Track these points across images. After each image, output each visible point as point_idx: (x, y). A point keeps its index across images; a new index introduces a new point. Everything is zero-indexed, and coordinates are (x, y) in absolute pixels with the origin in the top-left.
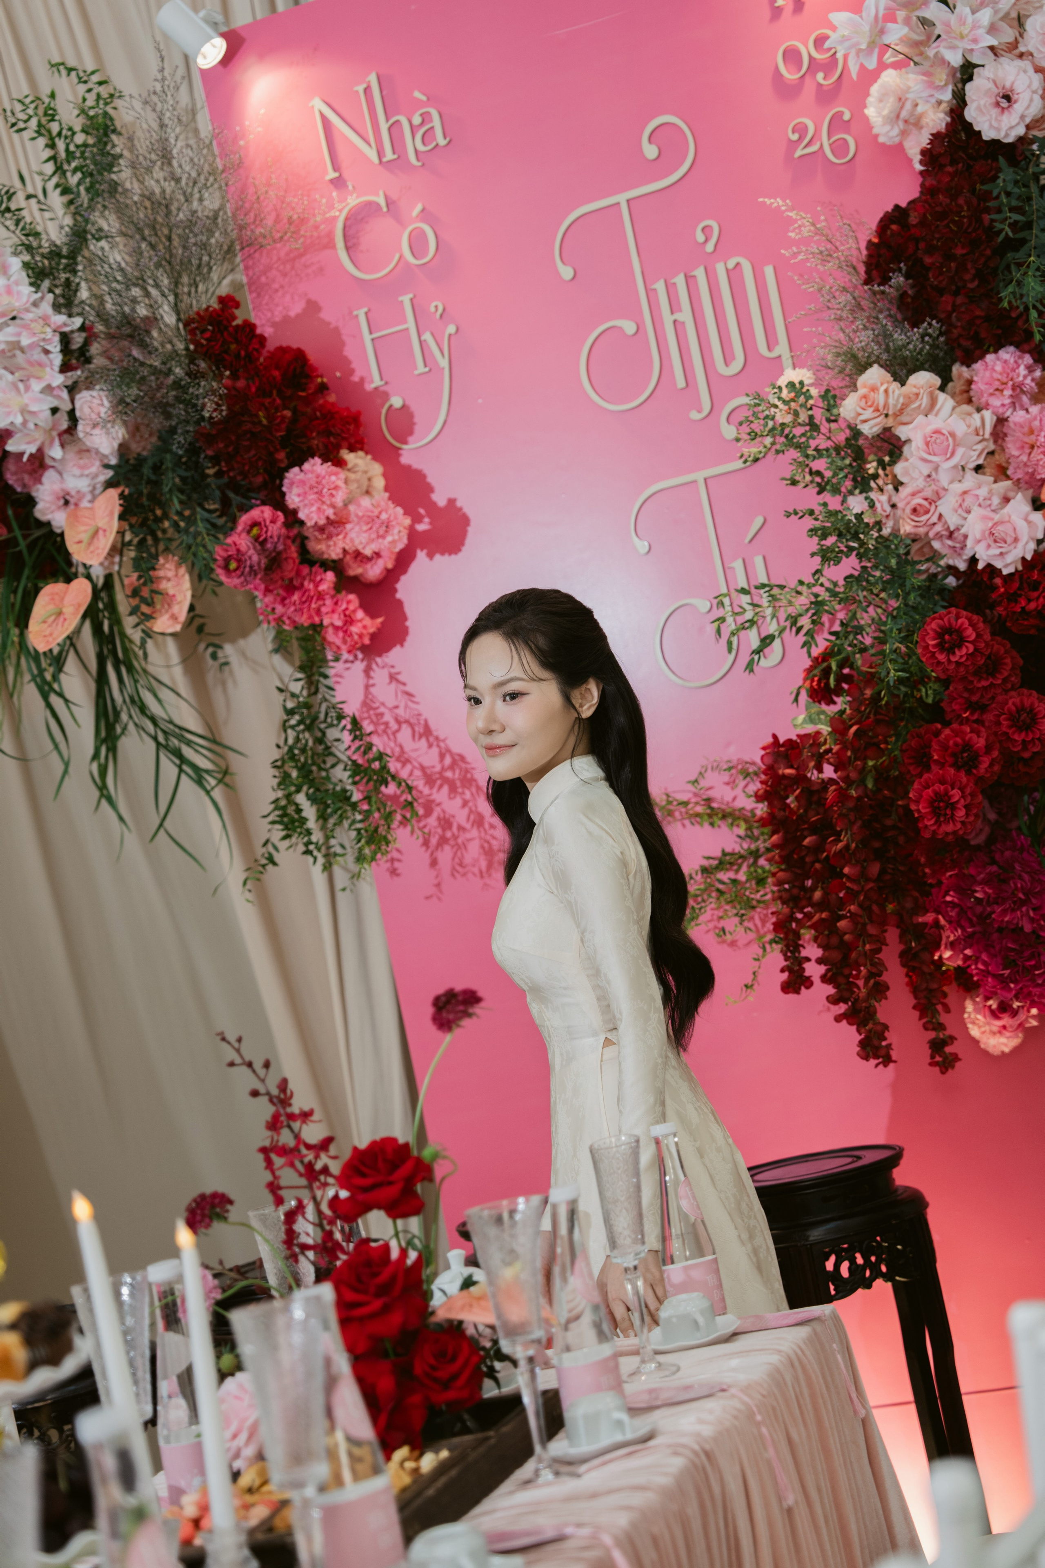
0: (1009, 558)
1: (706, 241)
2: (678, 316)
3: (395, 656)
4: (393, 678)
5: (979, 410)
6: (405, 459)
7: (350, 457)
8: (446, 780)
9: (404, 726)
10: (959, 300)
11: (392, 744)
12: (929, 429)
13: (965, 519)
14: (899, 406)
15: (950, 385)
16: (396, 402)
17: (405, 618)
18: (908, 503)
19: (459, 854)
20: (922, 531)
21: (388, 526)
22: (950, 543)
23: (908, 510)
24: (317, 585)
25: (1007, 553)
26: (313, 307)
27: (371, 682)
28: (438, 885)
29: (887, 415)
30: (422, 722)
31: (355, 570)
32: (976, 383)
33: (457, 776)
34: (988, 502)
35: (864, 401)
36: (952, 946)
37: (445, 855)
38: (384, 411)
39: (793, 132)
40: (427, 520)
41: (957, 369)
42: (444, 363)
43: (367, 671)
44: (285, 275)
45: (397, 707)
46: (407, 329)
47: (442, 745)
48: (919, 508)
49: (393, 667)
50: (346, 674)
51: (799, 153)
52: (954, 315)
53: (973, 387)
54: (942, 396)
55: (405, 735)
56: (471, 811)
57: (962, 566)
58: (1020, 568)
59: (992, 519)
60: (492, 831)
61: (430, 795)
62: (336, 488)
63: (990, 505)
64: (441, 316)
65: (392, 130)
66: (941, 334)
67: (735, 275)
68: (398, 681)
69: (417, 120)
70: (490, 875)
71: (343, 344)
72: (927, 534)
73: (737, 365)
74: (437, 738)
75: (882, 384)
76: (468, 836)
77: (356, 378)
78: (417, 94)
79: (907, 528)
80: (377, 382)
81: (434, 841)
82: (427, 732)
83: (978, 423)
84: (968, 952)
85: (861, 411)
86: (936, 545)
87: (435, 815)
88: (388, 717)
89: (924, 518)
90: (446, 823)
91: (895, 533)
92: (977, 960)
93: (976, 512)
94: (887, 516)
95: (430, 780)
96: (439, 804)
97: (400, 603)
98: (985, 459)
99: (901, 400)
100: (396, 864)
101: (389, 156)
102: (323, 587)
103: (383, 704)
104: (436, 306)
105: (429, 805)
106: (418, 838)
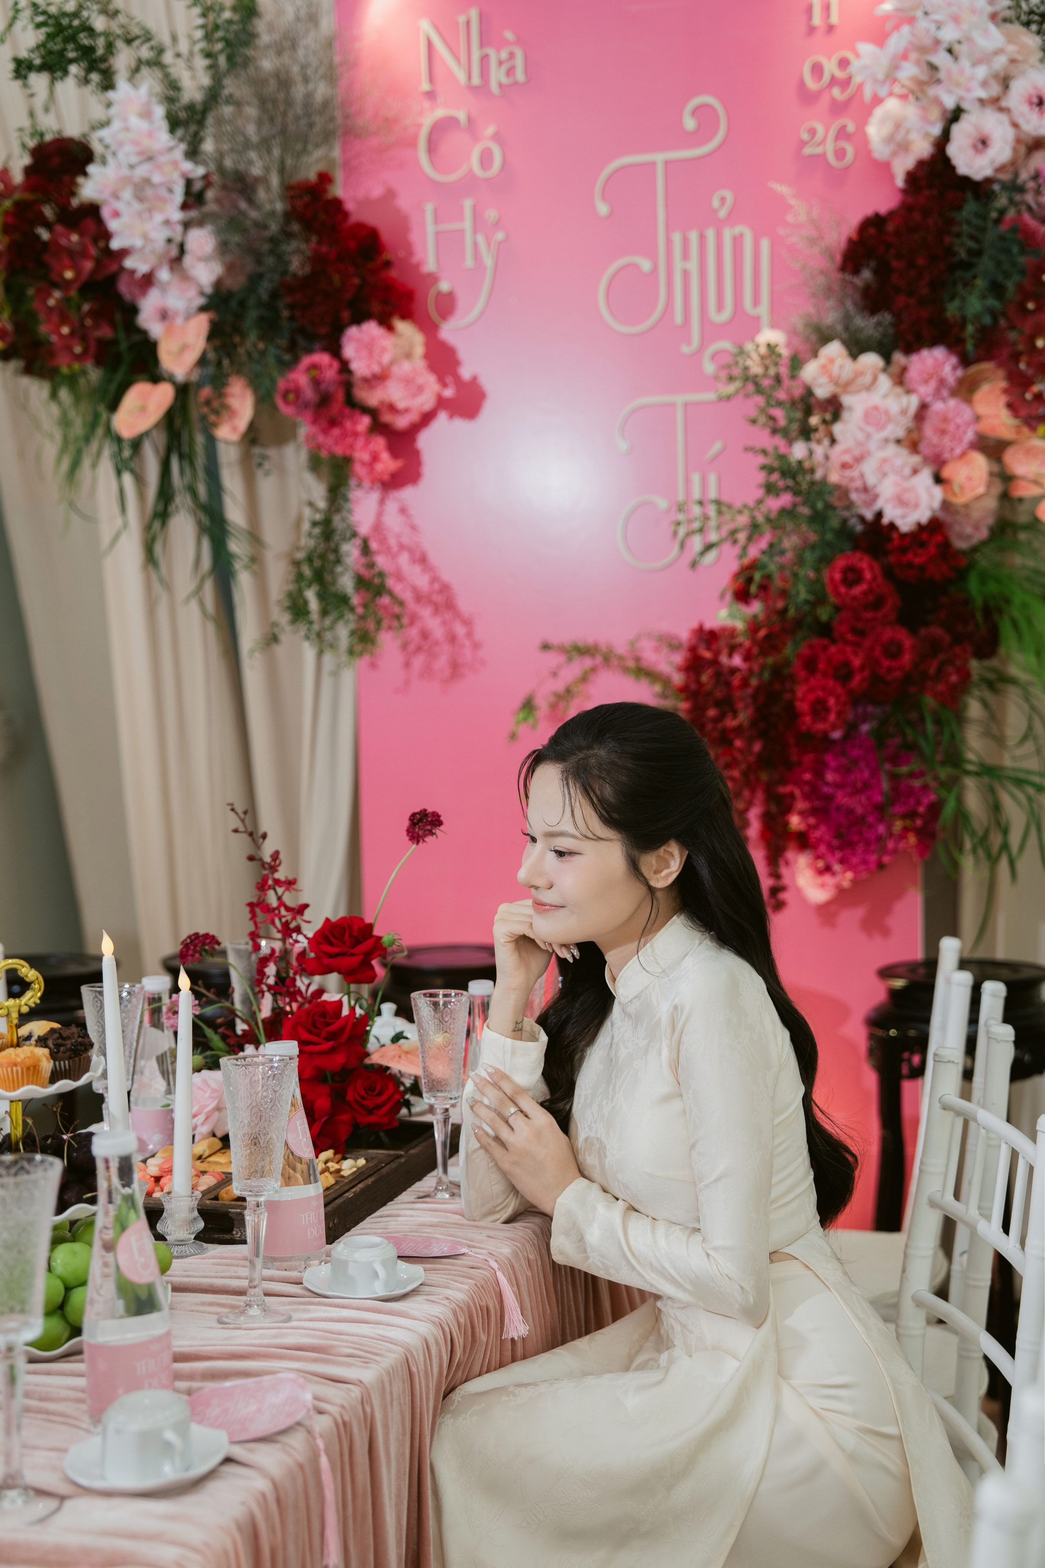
0: (908, 520)
1: (720, 208)
2: (687, 266)
3: (407, 494)
4: (403, 511)
5: (908, 393)
6: (443, 336)
7: (400, 326)
9: (404, 551)
10: (912, 301)
11: (392, 565)
13: (881, 480)
14: (848, 379)
15: (891, 368)
16: (444, 286)
17: (421, 465)
19: (430, 661)
21: (420, 388)
22: (862, 496)
24: (353, 424)
25: (907, 515)
26: (391, 194)
27: (384, 510)
28: (407, 682)
29: (837, 384)
30: (421, 551)
31: (388, 419)
32: (910, 370)
33: (441, 600)
34: (900, 470)
35: (822, 368)
36: (800, 813)
37: (418, 661)
38: (434, 293)
39: (804, 134)
40: (453, 388)
41: (896, 356)
42: (489, 263)
43: (382, 502)
45: (401, 535)
46: (463, 230)
47: (434, 573)
50: (364, 501)
51: (807, 151)
52: (904, 312)
53: (907, 373)
54: (883, 376)
55: (404, 558)
56: (448, 630)
57: (869, 517)
58: (915, 529)
59: (902, 485)
61: (416, 610)
62: (385, 349)
63: (901, 473)
64: (496, 223)
65: (483, 60)
67: (738, 241)
68: (406, 514)
69: (504, 55)
70: (451, 684)
71: (409, 229)
73: (726, 316)
74: (431, 567)
75: (839, 357)
77: (414, 261)
78: (508, 34)
79: (833, 478)
80: (431, 267)
81: (412, 647)
82: (422, 560)
83: (905, 404)
87: (417, 627)
88: (392, 542)
89: (849, 473)
90: (425, 635)
93: (891, 477)
95: (419, 600)
96: (422, 619)
97: (419, 451)
98: (904, 435)
99: (851, 374)
101: (476, 80)
102: (359, 428)
103: (390, 530)
104: (491, 215)
105: (414, 619)
106: (399, 642)
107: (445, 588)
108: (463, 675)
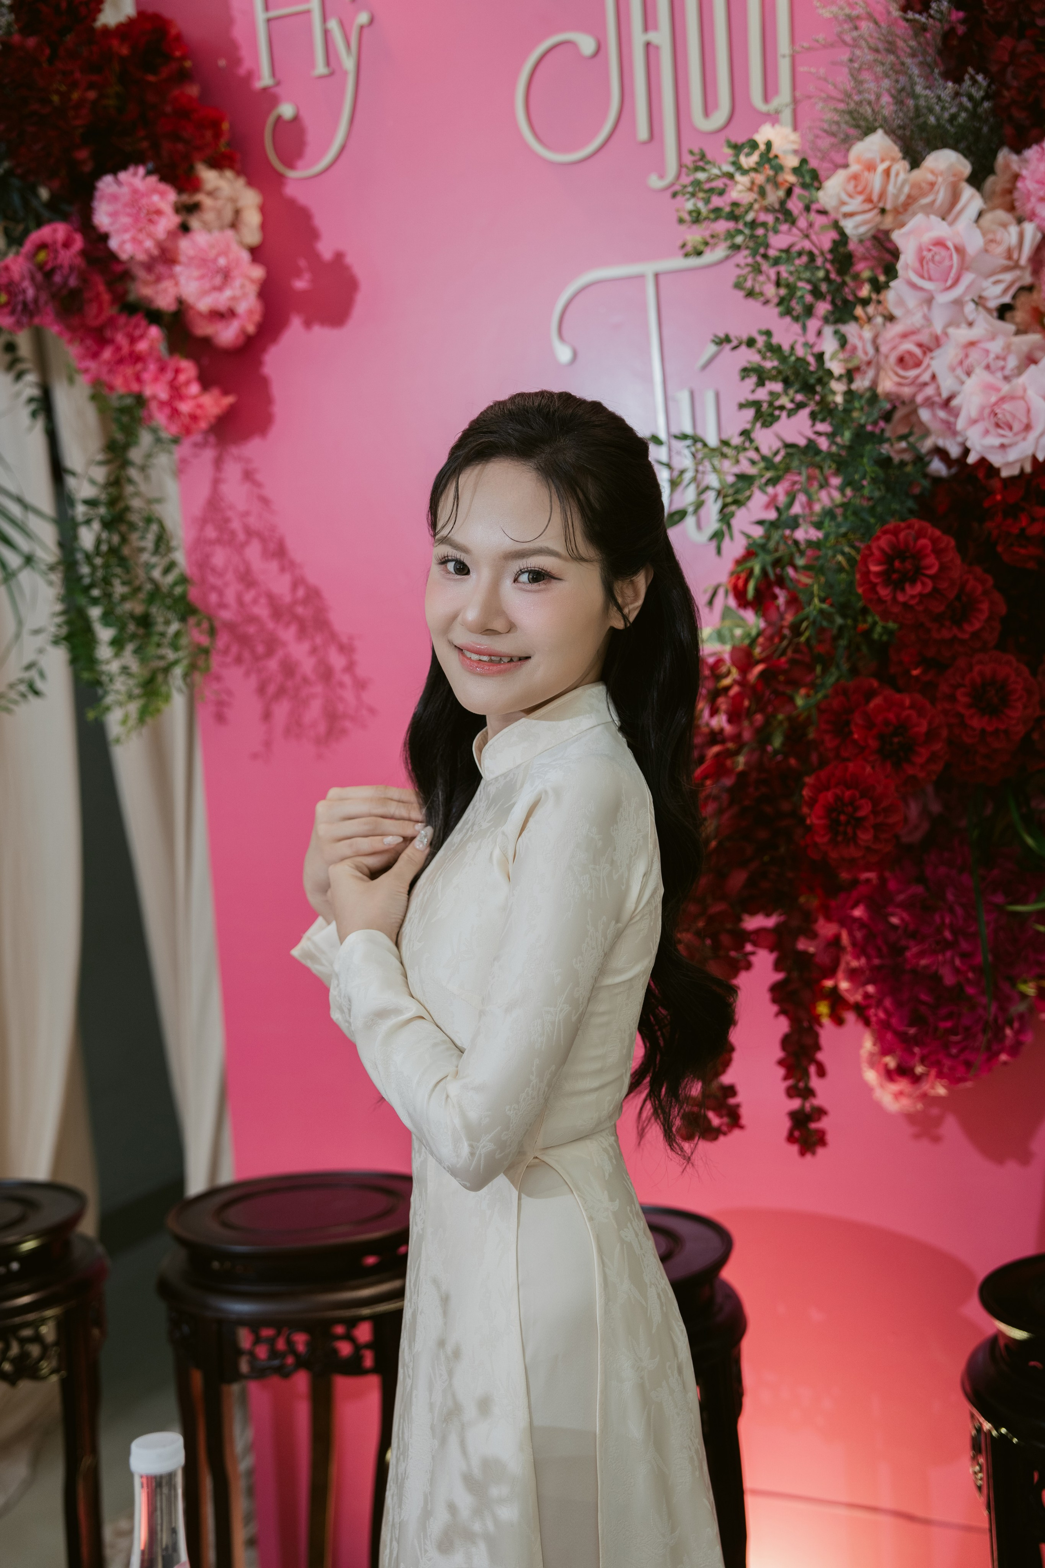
0: (1013, 455)
2: (653, 36)
3: (253, 448)
4: (248, 475)
5: (1020, 221)
6: (289, 190)
7: (209, 177)
9: (254, 539)
10: (1023, 45)
11: (237, 559)
12: (927, 237)
13: (962, 383)
14: (902, 198)
15: (991, 180)
16: (287, 110)
17: (270, 401)
18: (894, 348)
19: (298, 710)
20: (907, 391)
21: (226, 275)
22: (942, 414)
23: (893, 359)
24: (133, 340)
25: (1010, 445)
27: (221, 476)
28: (267, 744)
29: (883, 211)
30: (276, 538)
31: (203, 329)
32: (1024, 178)
33: (309, 614)
34: (1001, 363)
35: (852, 183)
36: (853, 975)
37: (282, 710)
38: (271, 120)
40: (307, 276)
41: (1004, 156)
42: (349, 63)
43: (218, 463)
45: (248, 513)
46: (308, 12)
47: (297, 571)
48: (907, 357)
49: (249, 461)
50: (194, 461)
52: (1010, 69)
53: (1019, 184)
54: (968, 192)
55: (253, 551)
56: (319, 660)
57: (954, 451)
58: (1028, 469)
59: (998, 390)
60: (338, 690)
61: (274, 631)
62: (159, 212)
63: (1003, 368)
66: (986, 97)
68: (253, 480)
70: (328, 744)
71: (231, 21)
72: (914, 396)
73: (720, 117)
74: (291, 562)
75: (883, 161)
76: (312, 691)
77: (242, 73)
79: (887, 385)
80: (265, 80)
81: (271, 689)
82: (279, 553)
83: (1014, 239)
84: (870, 989)
85: (845, 198)
86: (925, 415)
87: (277, 657)
88: (235, 525)
89: (912, 373)
90: (289, 668)
91: (873, 388)
92: (879, 1004)
93: (980, 376)
94: (869, 363)
95: (276, 613)
96: (283, 645)
97: (266, 381)
98: (1014, 297)
99: (906, 190)
100: (224, 709)
102: (142, 346)
103: (232, 506)
105: (272, 644)
106: (253, 682)
107: (313, 595)
108: (344, 732)
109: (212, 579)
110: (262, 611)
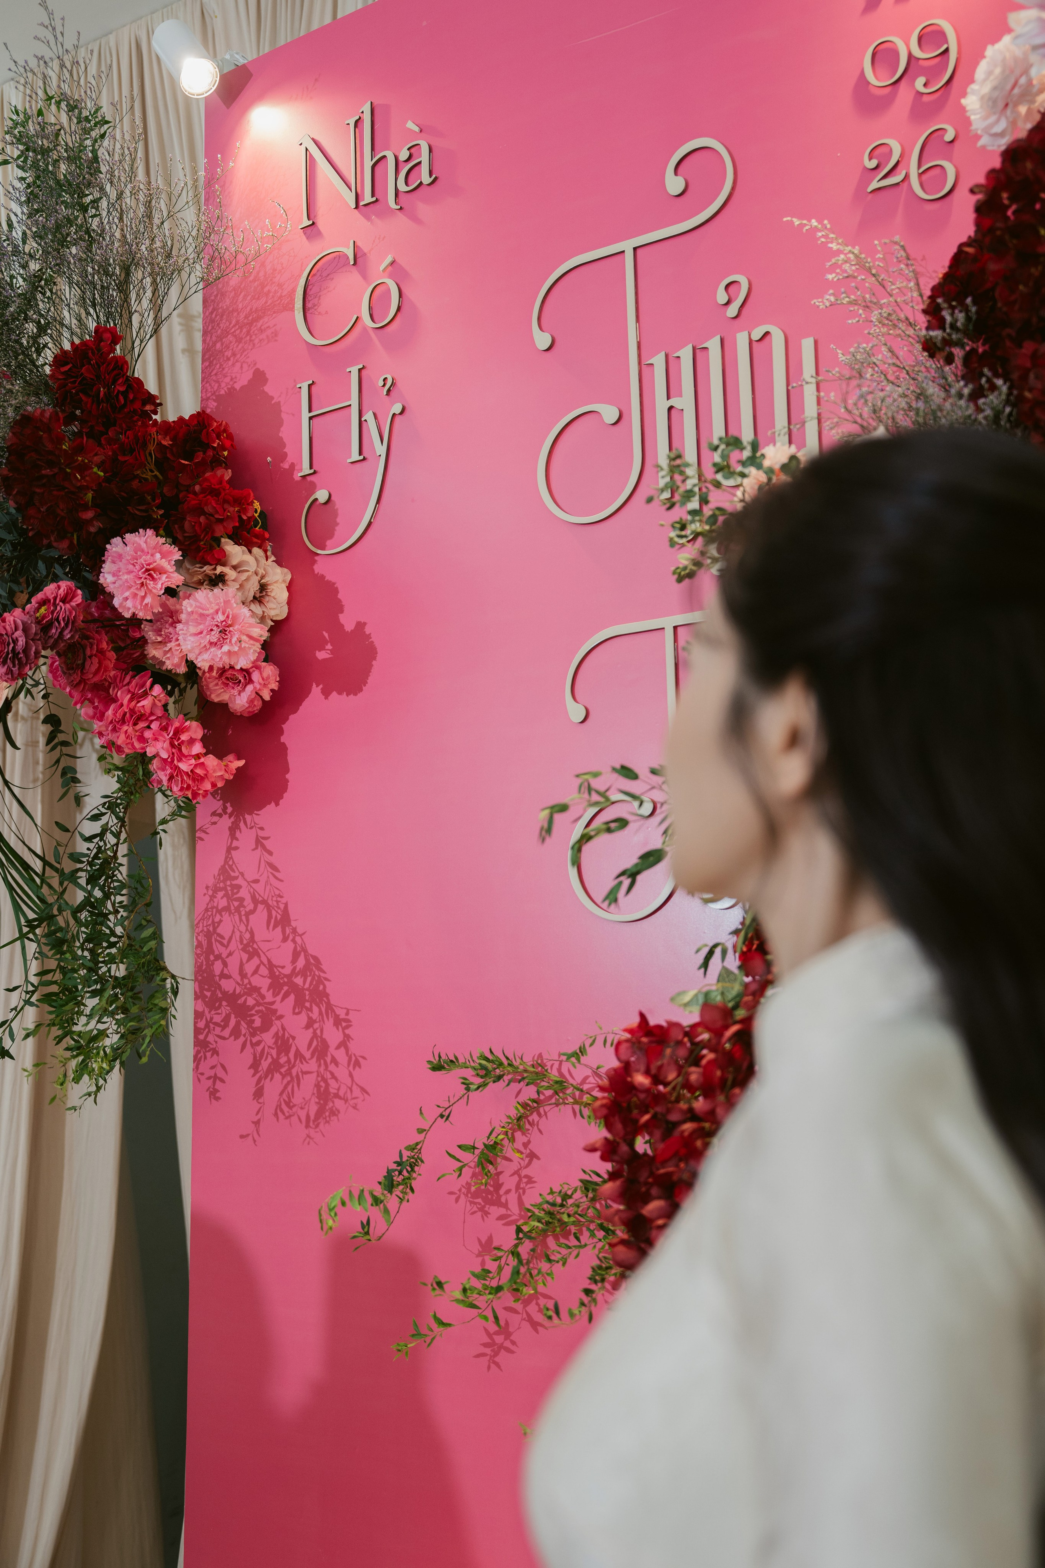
1: (728, 303)
2: (674, 402)
4: (259, 842)
6: (318, 568)
7: (235, 551)
8: (294, 988)
9: (261, 907)
11: (243, 928)
16: (321, 495)
17: (287, 770)
19: (289, 1088)
24: (136, 700)
26: (260, 377)
27: (235, 843)
28: (257, 1123)
30: (282, 906)
31: (218, 695)
33: (307, 986)
37: (273, 1088)
38: (307, 504)
39: (870, 159)
40: (329, 647)
42: (381, 450)
43: (233, 830)
44: (239, 340)
45: (256, 881)
46: (347, 407)
47: (298, 939)
49: (262, 829)
50: (211, 829)
51: (874, 185)
55: (259, 919)
56: (315, 1034)
60: (332, 1067)
61: (273, 1003)
64: (389, 391)
65: (377, 169)
67: (760, 347)
68: (264, 847)
69: (404, 155)
70: (317, 1126)
71: (280, 423)
74: (294, 931)
76: (305, 1067)
77: (286, 466)
78: (410, 125)
80: (305, 471)
81: (265, 1064)
82: (284, 920)
87: (274, 1030)
88: (244, 893)
90: (283, 1043)
95: (276, 984)
96: (281, 1017)
97: (284, 748)
100: (219, 1085)
101: (368, 198)
103: (242, 874)
104: (384, 379)
105: (269, 1016)
106: (248, 1056)
107: (314, 964)
108: (334, 1113)
109: (218, 949)
110: (262, 982)
